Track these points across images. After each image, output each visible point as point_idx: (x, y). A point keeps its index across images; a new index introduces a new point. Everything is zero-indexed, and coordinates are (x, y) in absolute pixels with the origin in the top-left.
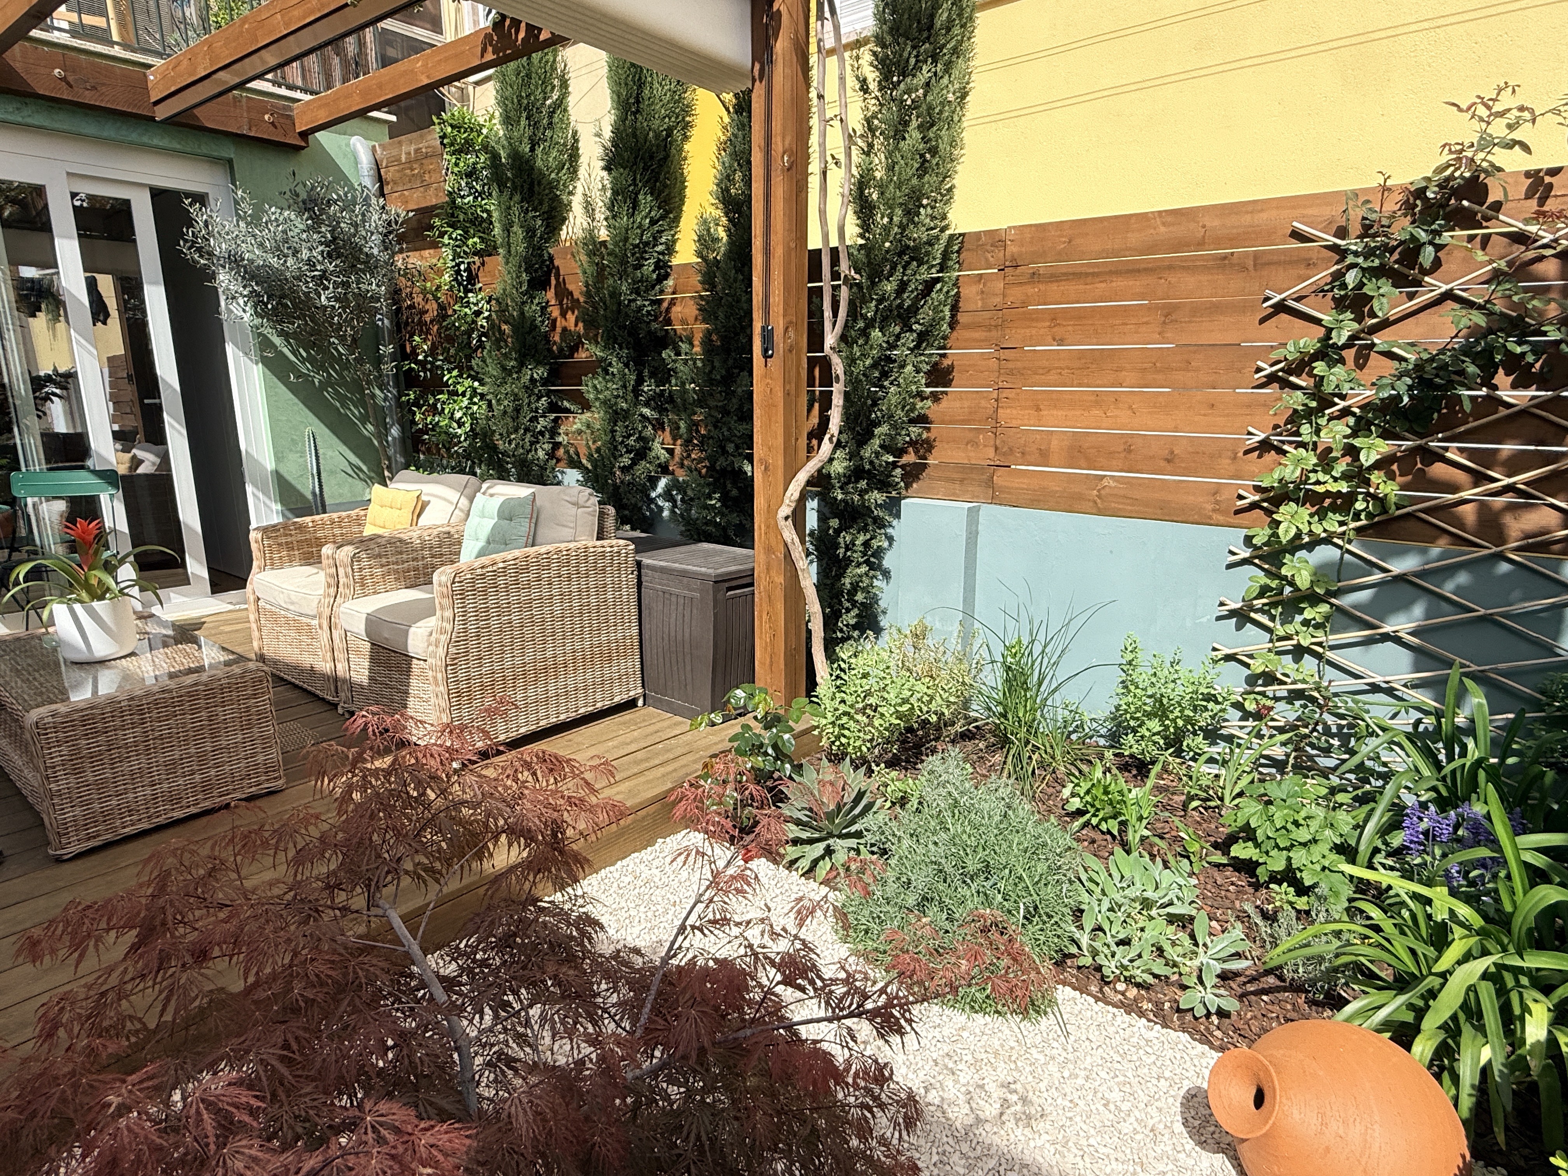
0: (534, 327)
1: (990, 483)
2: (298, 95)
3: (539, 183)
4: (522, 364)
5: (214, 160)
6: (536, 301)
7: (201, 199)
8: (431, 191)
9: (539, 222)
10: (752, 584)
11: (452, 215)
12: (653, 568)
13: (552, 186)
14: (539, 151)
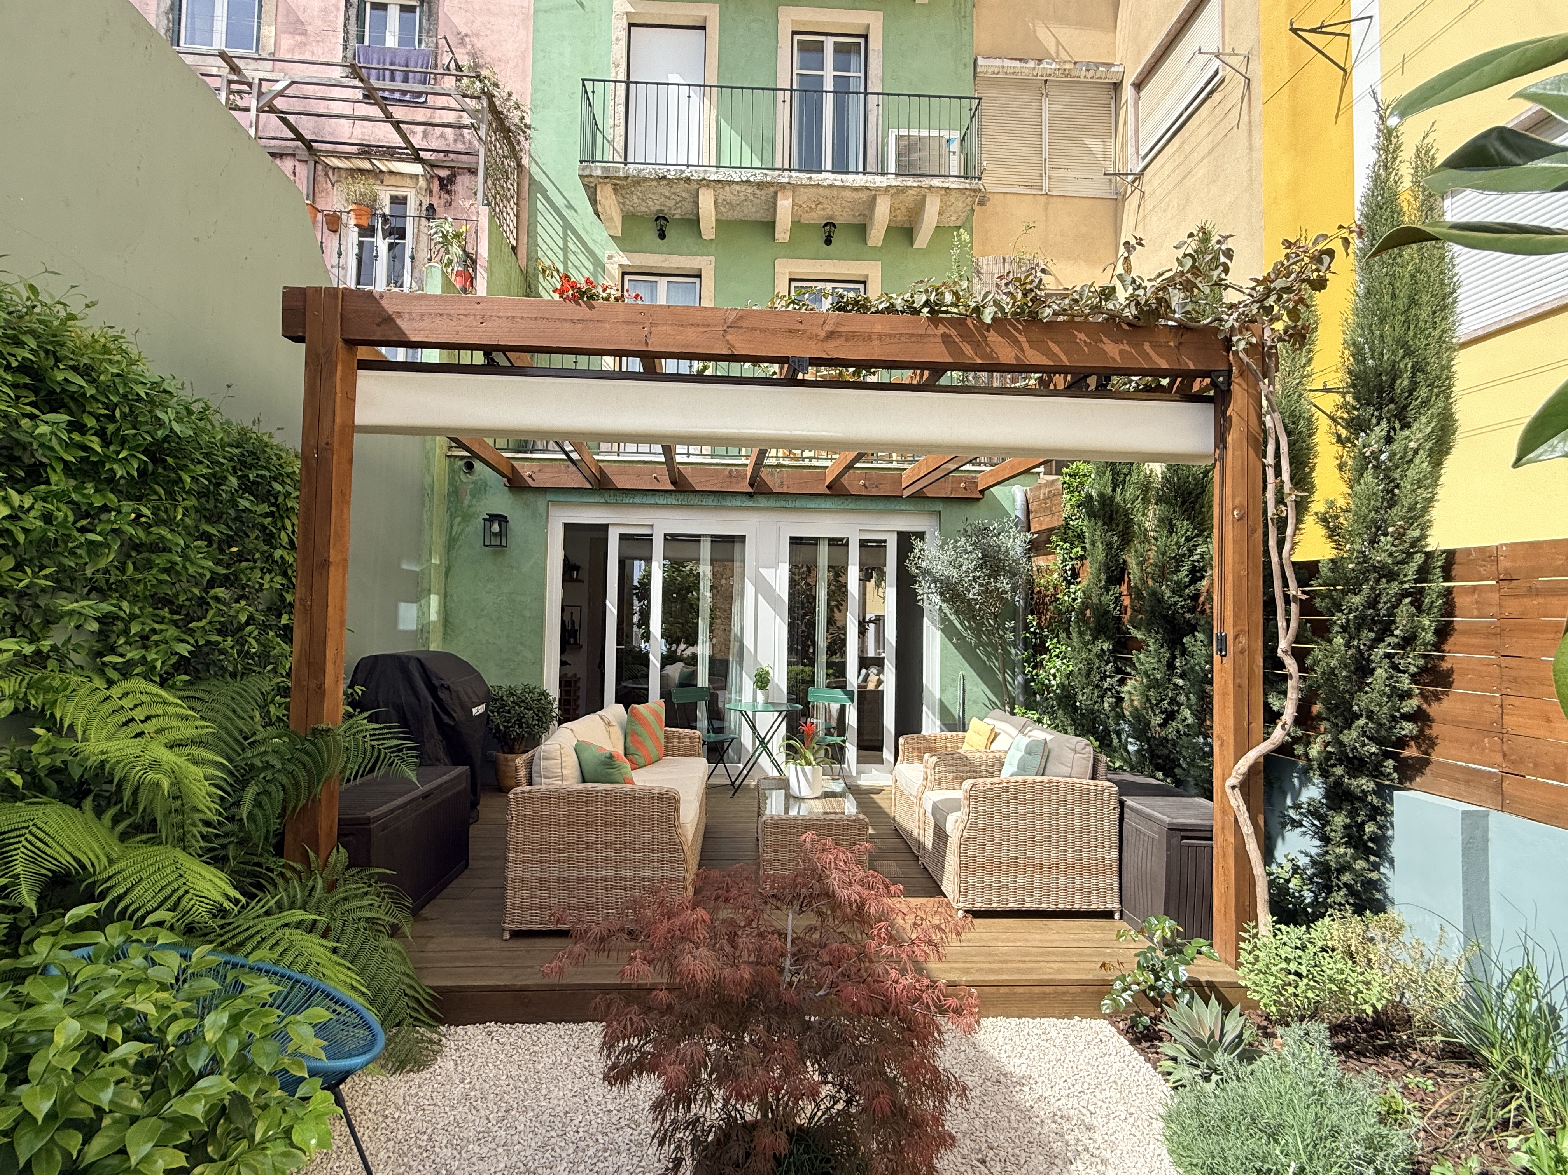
0: (1107, 612)
1: (1499, 789)
2: (982, 468)
3: (1117, 512)
4: (1095, 638)
5: (931, 513)
6: (1111, 593)
7: (921, 536)
8: (1055, 518)
9: (1116, 538)
10: (1211, 839)
11: (1065, 533)
12: (1132, 809)
13: (1127, 513)
14: (1118, 490)
